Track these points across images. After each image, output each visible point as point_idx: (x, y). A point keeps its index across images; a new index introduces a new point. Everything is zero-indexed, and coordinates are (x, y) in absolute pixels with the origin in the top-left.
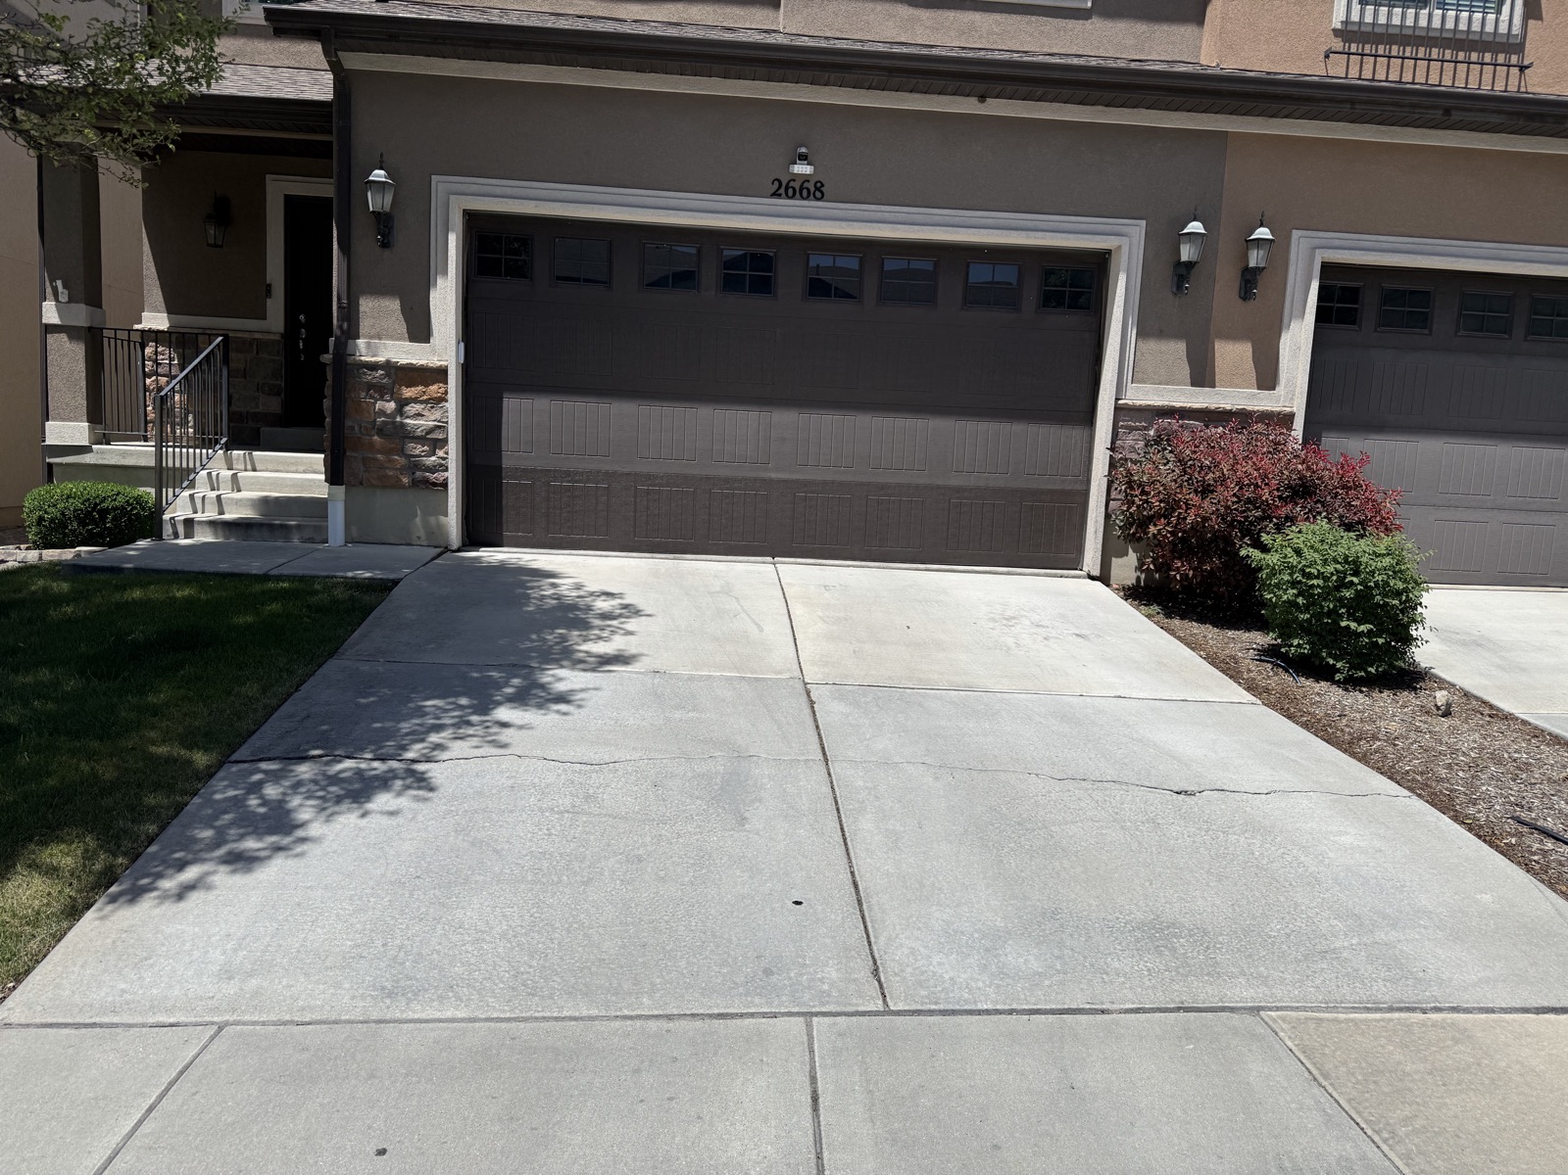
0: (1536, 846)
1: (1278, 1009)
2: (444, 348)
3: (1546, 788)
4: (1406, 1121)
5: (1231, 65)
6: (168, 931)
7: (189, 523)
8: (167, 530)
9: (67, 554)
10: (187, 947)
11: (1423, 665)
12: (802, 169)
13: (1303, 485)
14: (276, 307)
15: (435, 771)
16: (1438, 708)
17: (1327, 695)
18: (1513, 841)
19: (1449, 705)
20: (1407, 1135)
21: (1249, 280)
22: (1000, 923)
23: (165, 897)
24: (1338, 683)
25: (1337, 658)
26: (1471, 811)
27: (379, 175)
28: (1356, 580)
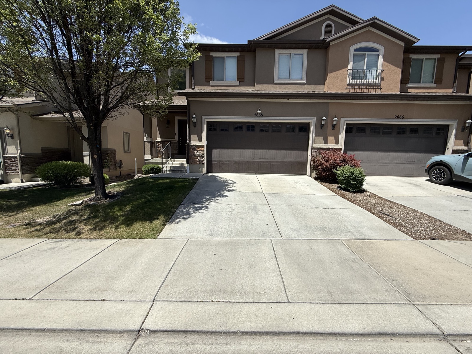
0: (385, 217)
1: (342, 239)
2: (204, 142)
3: (387, 208)
4: (363, 254)
5: (329, 92)
6: (178, 227)
7: (166, 170)
8: (163, 171)
9: (149, 175)
10: (181, 229)
11: (365, 189)
12: (259, 112)
13: (344, 160)
14: (176, 137)
15: (209, 206)
16: (368, 196)
17: (349, 194)
18: (381, 216)
19: (370, 195)
20: (363, 255)
21: (334, 126)
22: (298, 227)
23: (175, 223)
24: (350, 192)
25: (350, 188)
26: (374, 211)
27: (194, 116)
28: (353, 175)
